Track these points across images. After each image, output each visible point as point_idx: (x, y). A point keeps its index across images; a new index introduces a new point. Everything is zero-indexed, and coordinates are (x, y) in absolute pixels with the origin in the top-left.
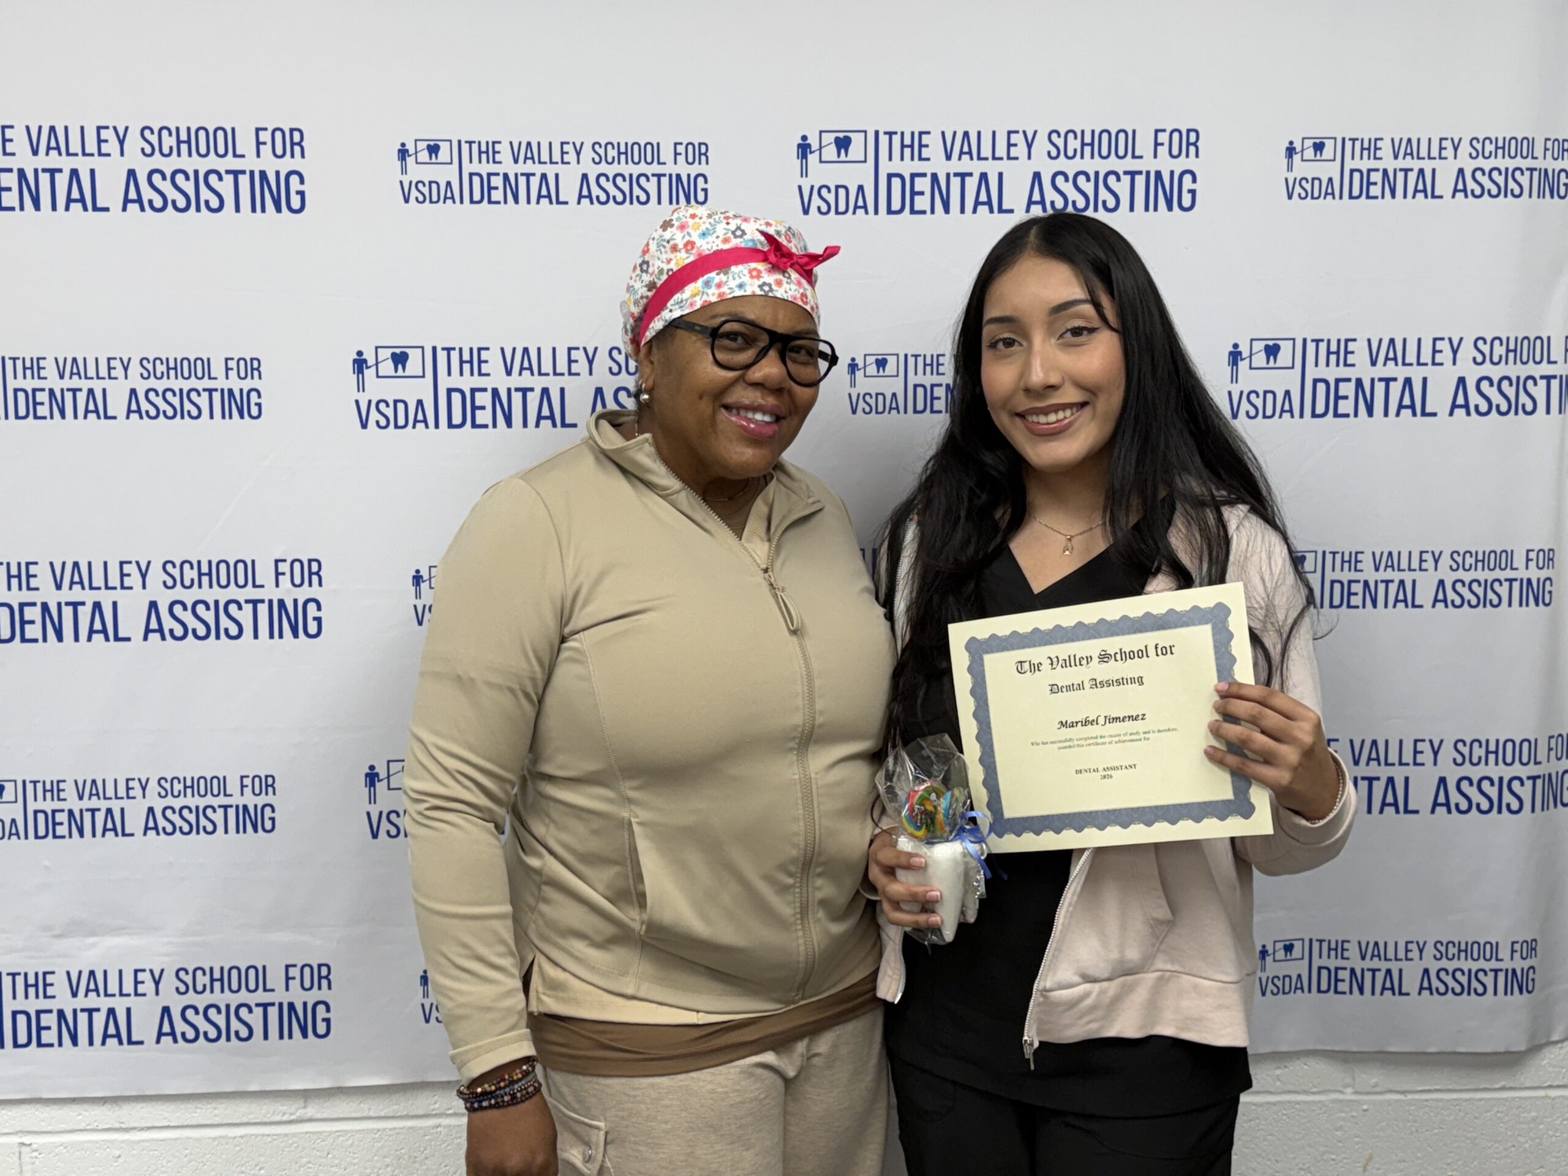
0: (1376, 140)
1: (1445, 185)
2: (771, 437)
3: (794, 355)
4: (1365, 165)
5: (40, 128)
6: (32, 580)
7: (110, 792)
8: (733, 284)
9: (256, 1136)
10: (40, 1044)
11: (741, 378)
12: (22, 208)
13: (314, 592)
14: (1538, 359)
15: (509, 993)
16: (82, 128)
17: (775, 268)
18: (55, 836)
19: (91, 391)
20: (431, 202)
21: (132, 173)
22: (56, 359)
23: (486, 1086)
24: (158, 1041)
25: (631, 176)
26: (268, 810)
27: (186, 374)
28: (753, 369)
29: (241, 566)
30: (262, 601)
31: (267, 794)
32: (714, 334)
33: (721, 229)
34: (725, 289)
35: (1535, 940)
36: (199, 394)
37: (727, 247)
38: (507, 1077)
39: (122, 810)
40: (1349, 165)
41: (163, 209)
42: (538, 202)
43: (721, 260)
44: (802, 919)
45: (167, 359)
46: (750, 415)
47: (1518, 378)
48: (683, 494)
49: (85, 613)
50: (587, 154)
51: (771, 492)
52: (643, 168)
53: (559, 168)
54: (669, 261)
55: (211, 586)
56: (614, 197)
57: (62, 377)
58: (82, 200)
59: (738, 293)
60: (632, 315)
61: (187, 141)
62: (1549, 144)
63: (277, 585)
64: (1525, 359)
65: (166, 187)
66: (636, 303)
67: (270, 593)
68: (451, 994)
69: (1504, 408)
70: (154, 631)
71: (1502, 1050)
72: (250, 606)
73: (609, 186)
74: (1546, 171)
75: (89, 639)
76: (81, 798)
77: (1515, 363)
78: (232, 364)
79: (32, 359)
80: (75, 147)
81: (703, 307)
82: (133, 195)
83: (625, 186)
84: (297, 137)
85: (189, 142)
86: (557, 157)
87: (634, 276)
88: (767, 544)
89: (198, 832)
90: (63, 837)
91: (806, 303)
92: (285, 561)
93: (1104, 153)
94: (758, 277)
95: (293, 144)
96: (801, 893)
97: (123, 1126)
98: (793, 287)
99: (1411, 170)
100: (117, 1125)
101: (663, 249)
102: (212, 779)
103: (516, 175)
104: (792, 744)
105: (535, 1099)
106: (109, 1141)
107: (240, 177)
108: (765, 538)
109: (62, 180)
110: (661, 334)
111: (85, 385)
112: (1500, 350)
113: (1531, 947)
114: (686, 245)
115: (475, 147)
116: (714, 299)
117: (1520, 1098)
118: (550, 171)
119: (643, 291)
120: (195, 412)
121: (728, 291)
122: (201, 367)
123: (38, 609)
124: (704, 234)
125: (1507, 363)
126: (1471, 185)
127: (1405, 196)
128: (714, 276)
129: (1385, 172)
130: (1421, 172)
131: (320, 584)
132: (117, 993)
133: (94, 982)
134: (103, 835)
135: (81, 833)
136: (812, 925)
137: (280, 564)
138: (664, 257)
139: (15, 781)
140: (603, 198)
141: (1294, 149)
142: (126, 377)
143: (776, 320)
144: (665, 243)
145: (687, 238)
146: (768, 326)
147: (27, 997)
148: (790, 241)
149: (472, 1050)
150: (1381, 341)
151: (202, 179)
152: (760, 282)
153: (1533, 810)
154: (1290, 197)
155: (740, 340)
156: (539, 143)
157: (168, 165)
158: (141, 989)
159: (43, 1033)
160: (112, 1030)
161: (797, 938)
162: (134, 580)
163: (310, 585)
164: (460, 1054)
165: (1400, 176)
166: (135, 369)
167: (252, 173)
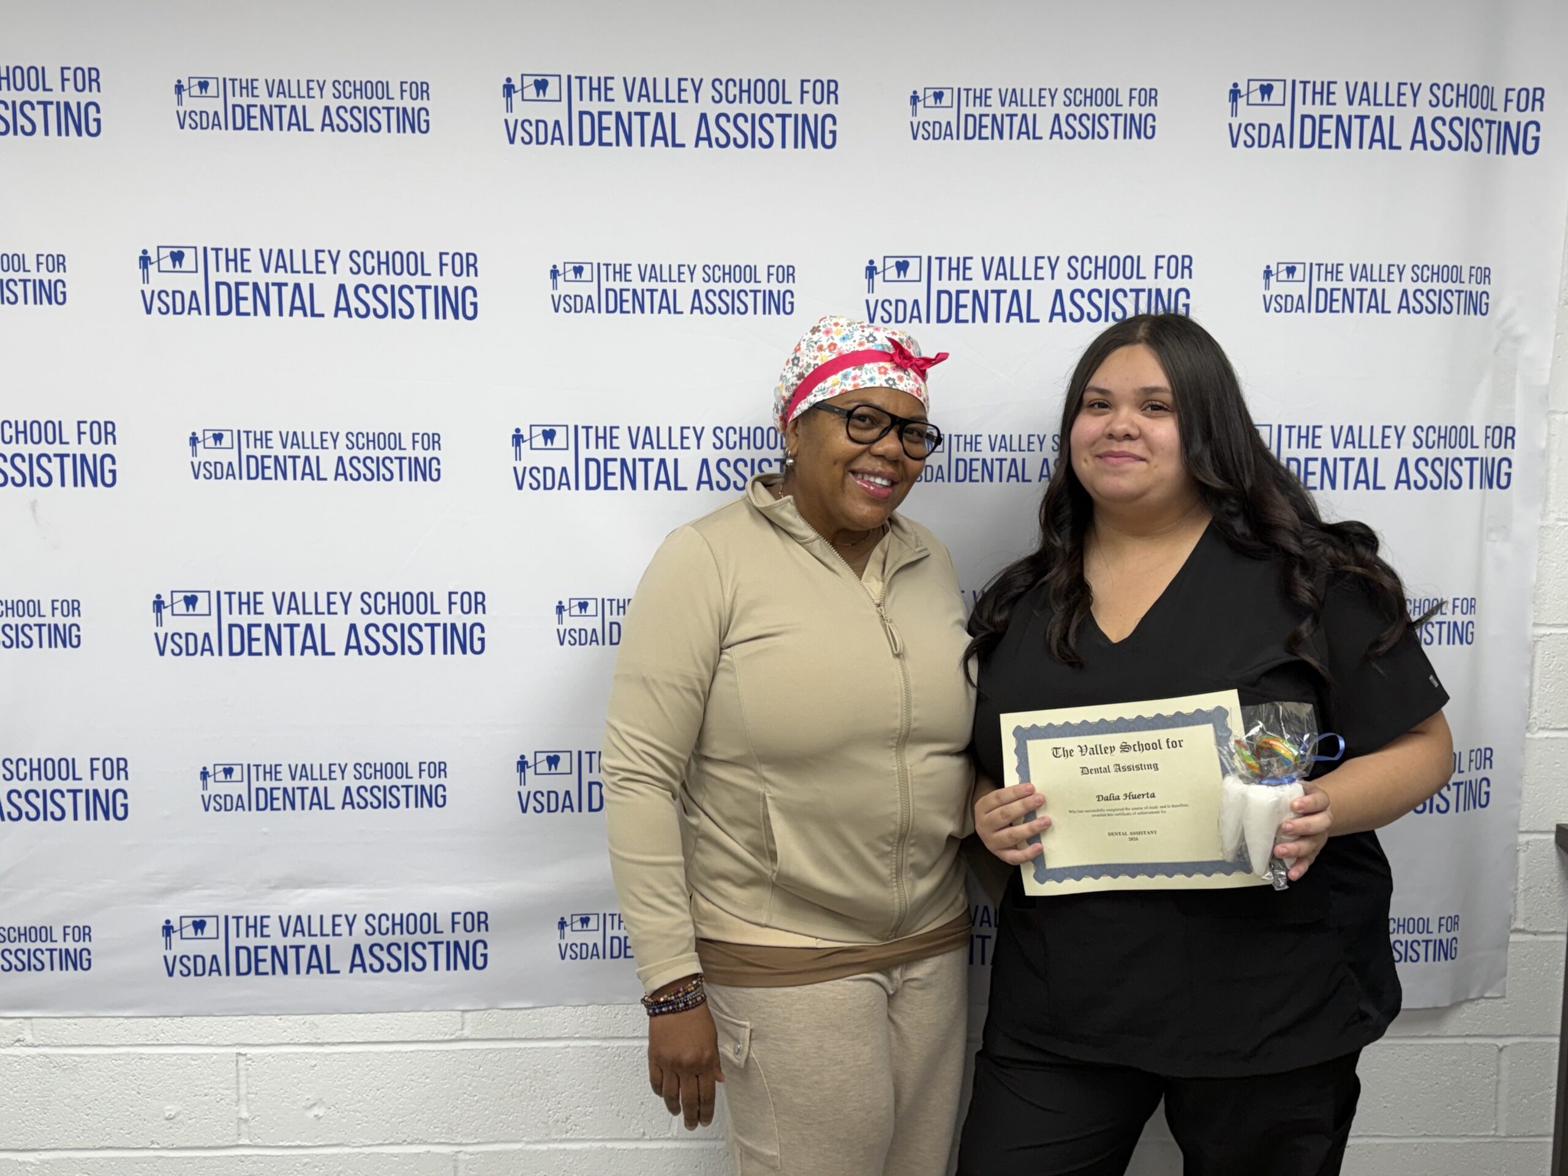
0: (1338, 265)
1: (1392, 303)
2: (887, 498)
3: (908, 435)
4: (1329, 285)
5: (271, 251)
6: (258, 606)
7: (316, 775)
8: (866, 377)
9: (424, 1051)
10: (257, 973)
11: (868, 450)
12: (256, 314)
13: (479, 618)
14: (1463, 444)
15: (682, 924)
16: (304, 251)
17: (900, 367)
18: (272, 809)
19: (307, 458)
20: (576, 311)
21: (342, 287)
22: (280, 433)
23: (666, 996)
24: (351, 971)
25: (733, 291)
26: (440, 789)
27: (382, 446)
28: (877, 444)
29: (422, 597)
30: (439, 625)
31: (440, 777)
32: (850, 414)
33: (857, 335)
34: (859, 381)
35: (1457, 916)
36: (392, 462)
37: (861, 349)
38: (681, 990)
39: (326, 789)
40: (1316, 285)
41: (367, 315)
42: (659, 312)
43: (857, 359)
44: (896, 878)
45: (368, 434)
46: (872, 479)
47: (1447, 459)
48: (817, 542)
49: (299, 632)
50: (699, 274)
51: (887, 543)
52: (743, 285)
53: (677, 285)
54: (815, 358)
55: (398, 613)
56: (720, 308)
57: (284, 447)
58: (303, 308)
59: (869, 385)
60: (783, 398)
61: (386, 262)
62: (1474, 272)
63: (450, 612)
64: (1453, 444)
65: (369, 298)
66: (787, 389)
67: (444, 618)
68: (639, 924)
69: (1436, 484)
70: (353, 647)
71: (1430, 1006)
72: (429, 628)
73: (716, 300)
74: (1471, 293)
75: (302, 653)
76: (293, 779)
77: (1445, 447)
78: (418, 438)
79: (261, 432)
80: (298, 266)
81: (841, 394)
82: (342, 304)
83: (728, 300)
84: (472, 260)
85: (387, 263)
86: (675, 276)
87: (787, 368)
88: (881, 584)
89: (385, 807)
90: (279, 809)
91: (920, 396)
92: (456, 593)
93: (1114, 274)
94: (885, 373)
95: (468, 265)
96: (896, 858)
97: (319, 1041)
98: (911, 382)
99: (1366, 290)
100: (314, 1041)
101: (811, 349)
102: (397, 764)
103: (643, 290)
104: (891, 743)
105: (702, 1007)
106: (307, 1053)
107: (427, 291)
108: (879, 576)
109: (287, 292)
110: (805, 414)
111: (303, 453)
112: (1433, 437)
113: (1454, 921)
114: (829, 346)
115: (611, 268)
116: (850, 388)
117: (1444, 1045)
118: (670, 287)
119: (794, 380)
120: (388, 476)
121: (861, 383)
122: (393, 440)
123: (263, 629)
124: (844, 339)
125: (1438, 447)
126: (1413, 303)
127: (1361, 311)
128: (850, 370)
129: (1345, 291)
130: (1374, 291)
131: (484, 612)
132: (319, 933)
133: (300, 925)
134: (310, 808)
135: (293, 807)
136: (905, 883)
137: (453, 596)
138: (812, 354)
139: (242, 765)
140: (711, 309)
141: (1271, 272)
142: (335, 448)
143: (897, 407)
144: (813, 344)
145: (831, 341)
146: (891, 411)
147: (247, 935)
148: (909, 347)
149: (654, 967)
150: (1342, 427)
151: (397, 292)
152: (887, 377)
153: (1457, 811)
154: (1267, 310)
155: (868, 421)
156: (661, 266)
157: (371, 281)
158: (338, 930)
159: (260, 964)
160: (314, 962)
161: (893, 892)
162: (339, 607)
163: (476, 612)
164: (644, 971)
165: (1357, 294)
166: (342, 441)
167: (436, 288)
